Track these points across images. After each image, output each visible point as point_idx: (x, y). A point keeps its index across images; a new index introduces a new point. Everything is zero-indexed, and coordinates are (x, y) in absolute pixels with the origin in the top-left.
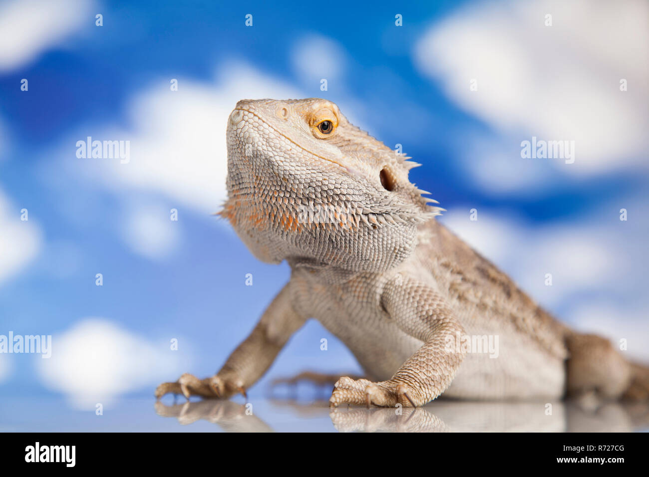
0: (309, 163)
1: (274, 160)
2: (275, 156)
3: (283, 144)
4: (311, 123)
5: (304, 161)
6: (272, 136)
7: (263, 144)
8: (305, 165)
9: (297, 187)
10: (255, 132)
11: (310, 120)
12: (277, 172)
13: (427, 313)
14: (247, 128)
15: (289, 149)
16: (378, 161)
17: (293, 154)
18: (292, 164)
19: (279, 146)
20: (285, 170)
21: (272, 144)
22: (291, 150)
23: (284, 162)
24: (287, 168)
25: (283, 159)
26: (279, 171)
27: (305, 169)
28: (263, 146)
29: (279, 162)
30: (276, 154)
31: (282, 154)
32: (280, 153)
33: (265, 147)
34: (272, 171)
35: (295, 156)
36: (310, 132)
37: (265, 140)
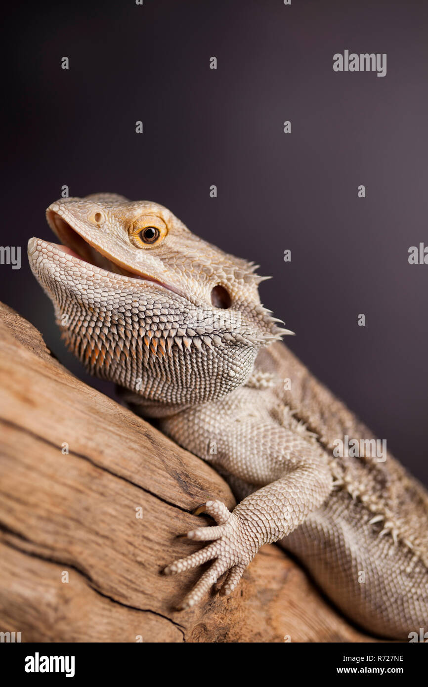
0: (117, 286)
1: (76, 289)
2: (76, 284)
3: (85, 270)
4: (131, 231)
5: (111, 285)
6: (70, 264)
7: (61, 274)
8: (113, 290)
9: (104, 315)
10: (50, 262)
11: (129, 227)
12: (80, 301)
13: (283, 457)
14: (41, 258)
15: (92, 275)
16: (208, 278)
17: (97, 279)
18: (97, 291)
19: (79, 274)
20: (89, 298)
21: (72, 273)
22: (93, 276)
23: (88, 291)
24: (92, 296)
25: (86, 287)
26: (83, 300)
27: (114, 294)
28: (62, 277)
29: (82, 291)
30: (77, 282)
31: (85, 281)
32: (82, 281)
33: (63, 277)
34: (76, 301)
35: (99, 281)
36: (128, 241)
37: (63, 269)
